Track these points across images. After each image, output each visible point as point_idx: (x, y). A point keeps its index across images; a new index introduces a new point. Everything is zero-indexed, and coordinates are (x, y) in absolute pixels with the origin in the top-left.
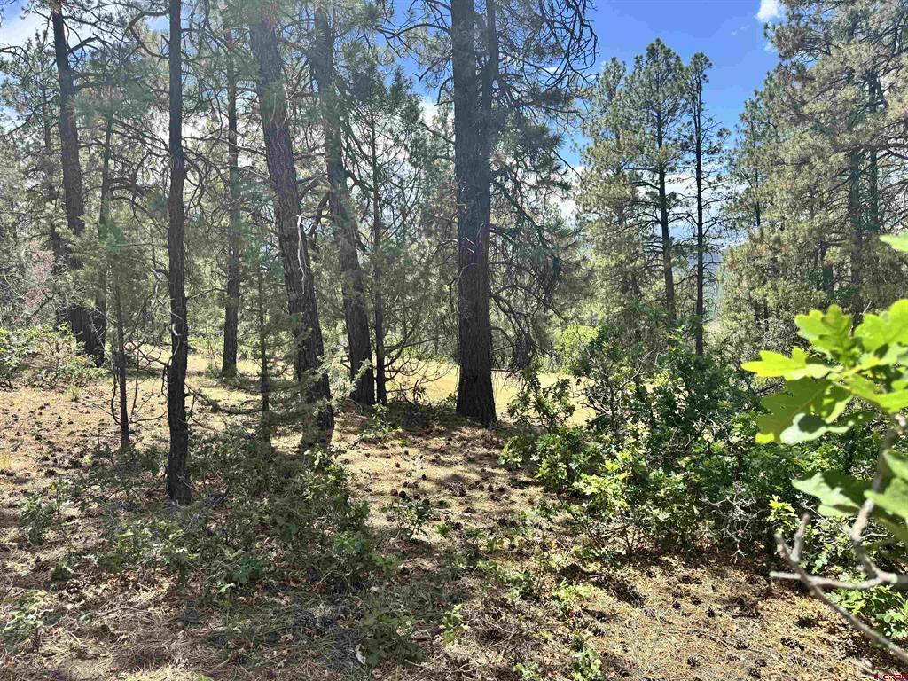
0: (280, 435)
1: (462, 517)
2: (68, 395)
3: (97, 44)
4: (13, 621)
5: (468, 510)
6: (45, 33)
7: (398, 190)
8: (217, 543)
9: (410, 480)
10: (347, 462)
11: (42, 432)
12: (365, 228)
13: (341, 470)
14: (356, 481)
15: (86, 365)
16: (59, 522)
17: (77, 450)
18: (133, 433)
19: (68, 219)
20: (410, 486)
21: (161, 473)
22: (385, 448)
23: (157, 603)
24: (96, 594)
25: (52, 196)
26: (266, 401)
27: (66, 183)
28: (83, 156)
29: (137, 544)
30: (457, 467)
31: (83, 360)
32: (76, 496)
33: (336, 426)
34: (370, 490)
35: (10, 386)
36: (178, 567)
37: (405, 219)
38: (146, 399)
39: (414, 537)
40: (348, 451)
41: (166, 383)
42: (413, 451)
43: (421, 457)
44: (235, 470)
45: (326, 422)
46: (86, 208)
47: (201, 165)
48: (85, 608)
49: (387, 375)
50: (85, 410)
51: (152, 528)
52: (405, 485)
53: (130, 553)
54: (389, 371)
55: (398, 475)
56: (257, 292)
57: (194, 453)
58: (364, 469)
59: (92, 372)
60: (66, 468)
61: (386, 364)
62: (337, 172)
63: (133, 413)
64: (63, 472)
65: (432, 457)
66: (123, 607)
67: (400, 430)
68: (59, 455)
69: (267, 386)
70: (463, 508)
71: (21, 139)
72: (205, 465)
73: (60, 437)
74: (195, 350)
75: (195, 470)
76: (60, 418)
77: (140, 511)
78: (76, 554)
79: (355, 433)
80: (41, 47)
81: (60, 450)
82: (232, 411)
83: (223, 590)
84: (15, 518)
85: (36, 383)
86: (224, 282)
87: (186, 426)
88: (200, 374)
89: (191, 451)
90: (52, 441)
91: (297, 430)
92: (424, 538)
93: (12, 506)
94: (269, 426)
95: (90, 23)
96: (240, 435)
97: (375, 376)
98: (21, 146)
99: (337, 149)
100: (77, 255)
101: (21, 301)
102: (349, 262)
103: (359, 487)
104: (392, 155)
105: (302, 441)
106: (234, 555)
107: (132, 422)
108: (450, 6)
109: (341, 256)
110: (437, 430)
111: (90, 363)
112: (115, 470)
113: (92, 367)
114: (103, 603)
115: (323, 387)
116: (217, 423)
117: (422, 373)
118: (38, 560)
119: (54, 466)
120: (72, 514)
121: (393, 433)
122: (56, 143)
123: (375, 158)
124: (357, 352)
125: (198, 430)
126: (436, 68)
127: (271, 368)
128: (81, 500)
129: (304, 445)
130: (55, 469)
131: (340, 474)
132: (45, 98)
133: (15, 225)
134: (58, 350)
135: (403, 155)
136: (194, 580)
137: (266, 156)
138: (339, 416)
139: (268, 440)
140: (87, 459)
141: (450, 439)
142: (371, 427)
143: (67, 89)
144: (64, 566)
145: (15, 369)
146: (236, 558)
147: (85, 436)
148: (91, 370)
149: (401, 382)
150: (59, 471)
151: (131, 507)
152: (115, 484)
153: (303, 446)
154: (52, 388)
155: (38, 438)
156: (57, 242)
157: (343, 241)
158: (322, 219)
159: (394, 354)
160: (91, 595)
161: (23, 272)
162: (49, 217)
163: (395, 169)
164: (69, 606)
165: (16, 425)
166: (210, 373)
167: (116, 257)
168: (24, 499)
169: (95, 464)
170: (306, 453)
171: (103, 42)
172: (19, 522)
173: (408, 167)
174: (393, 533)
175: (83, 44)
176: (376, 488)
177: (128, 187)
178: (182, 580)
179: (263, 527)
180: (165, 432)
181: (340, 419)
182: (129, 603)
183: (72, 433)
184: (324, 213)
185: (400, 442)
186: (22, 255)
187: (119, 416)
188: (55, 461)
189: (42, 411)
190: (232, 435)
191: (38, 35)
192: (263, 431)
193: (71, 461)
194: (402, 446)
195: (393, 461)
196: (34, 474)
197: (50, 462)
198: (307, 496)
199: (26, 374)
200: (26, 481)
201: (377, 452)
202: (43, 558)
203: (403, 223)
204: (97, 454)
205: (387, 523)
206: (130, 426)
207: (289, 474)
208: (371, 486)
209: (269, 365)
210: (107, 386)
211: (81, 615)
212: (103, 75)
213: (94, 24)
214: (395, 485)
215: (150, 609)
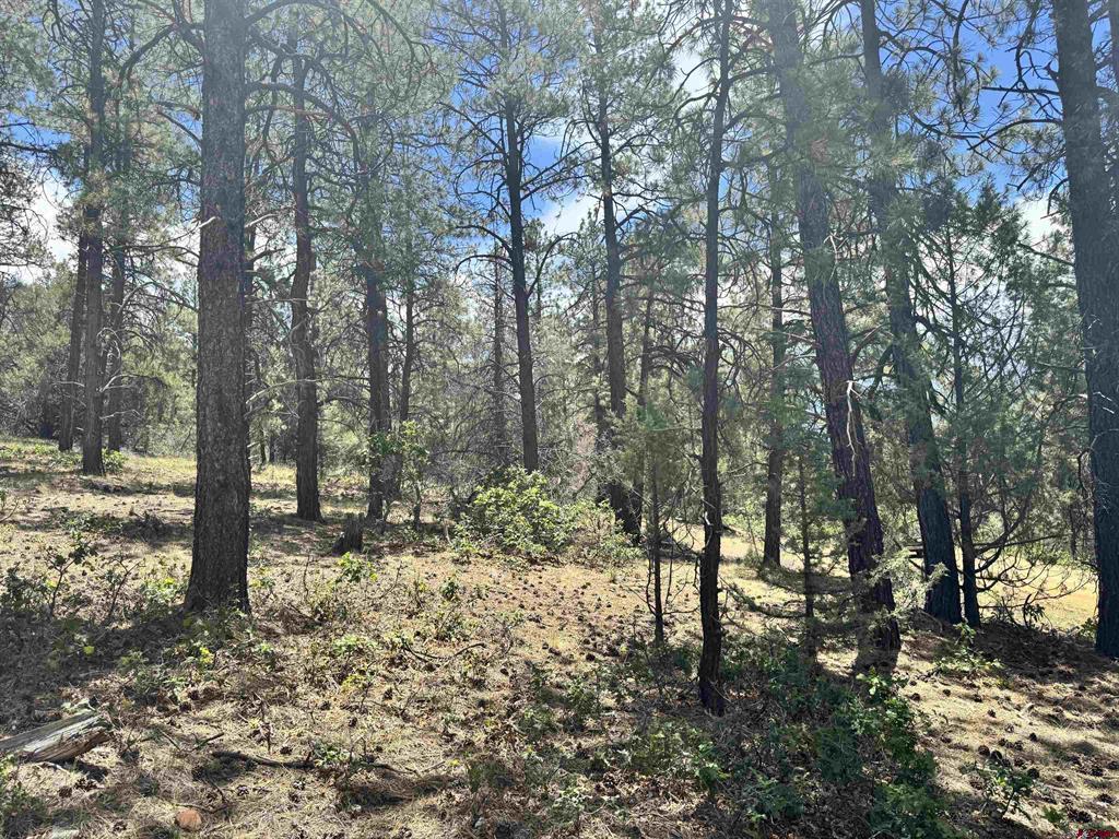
0: (828, 649)
1: (1091, 806)
2: (606, 576)
3: (641, 215)
4: (559, 800)
5: (1103, 798)
6: (597, 211)
7: (990, 332)
8: (748, 765)
9: (1011, 738)
10: (917, 697)
11: (584, 613)
12: (942, 386)
13: (905, 707)
14: (928, 725)
15: (623, 545)
16: (598, 710)
17: (615, 636)
18: (667, 624)
19: (611, 390)
20: (1010, 746)
21: (694, 675)
22: (973, 686)
23: (686, 818)
24: (629, 793)
25: (598, 369)
26: (810, 605)
27: (609, 354)
28: (626, 327)
29: (668, 750)
30: (1089, 732)
31: (620, 538)
32: (613, 686)
33: (903, 648)
34: (949, 741)
35: (558, 562)
36: (707, 783)
37: (1002, 369)
38: (681, 587)
39: (1008, 815)
40: (919, 682)
41: (698, 577)
42: (1016, 698)
43: (1032, 707)
44: (773, 684)
45: (888, 640)
46: (627, 378)
47: (736, 344)
48: (620, 803)
49: (979, 584)
50: (622, 593)
51: (684, 736)
52: (1002, 743)
53: (661, 757)
54: (982, 577)
55: (992, 727)
56: (798, 473)
57: (728, 657)
58: (938, 710)
59: (629, 552)
60: (605, 655)
61: (976, 568)
62: (903, 318)
63: (667, 602)
64: (602, 658)
65: (1049, 710)
66: (653, 812)
67: (998, 665)
68: (598, 639)
69: (811, 587)
70: (1096, 793)
71: (573, 315)
72: (740, 673)
73: (599, 619)
74: (733, 532)
75: (728, 676)
76: (599, 600)
77: (672, 714)
78: (613, 748)
79: (930, 659)
80: (592, 224)
81: (599, 635)
82: (770, 612)
83: (754, 819)
84: (561, 699)
85: (579, 560)
86: (766, 454)
87: (720, 625)
88: (738, 561)
89: (726, 654)
90: (593, 623)
91: (849, 646)
92: (1025, 822)
93: (559, 686)
94: (814, 637)
95: (637, 195)
96: (782, 643)
97: (961, 583)
98: (573, 322)
99: (903, 292)
100: (619, 437)
101: (568, 474)
102: (919, 432)
103: (932, 733)
104: (981, 289)
105: (857, 660)
106: (767, 783)
107: (665, 613)
108: (1057, 90)
109: (907, 425)
110: (1061, 672)
111: (628, 542)
112: (649, 664)
113: (629, 547)
114: (635, 804)
115: (882, 594)
116: (755, 624)
117: (1037, 583)
118: (579, 746)
119: (594, 650)
120: (609, 705)
121: (987, 668)
122: (603, 314)
123: (955, 296)
124: (934, 549)
125: (732, 631)
126: (1037, 176)
127: (815, 565)
128: (618, 691)
129: (859, 666)
130: (594, 654)
131: (903, 711)
132: (594, 273)
133: (565, 398)
134: (599, 528)
135: (997, 287)
136: (724, 802)
137: (811, 315)
138: (908, 634)
139: (813, 654)
140: (623, 648)
141: (1082, 688)
142: (952, 655)
143: (614, 265)
144: (602, 757)
145: (562, 544)
146: (769, 786)
147: (621, 622)
148: (628, 550)
149: (1004, 594)
150: (598, 656)
151: (664, 708)
152: (649, 680)
153: (857, 668)
154: (592, 567)
155: (581, 619)
156: (600, 413)
157: (911, 405)
158: (884, 378)
159: (989, 554)
160: (625, 793)
161: (570, 447)
162: (595, 391)
163: (985, 306)
164: (606, 798)
165: (562, 603)
166: (750, 561)
167: (652, 439)
168: (569, 681)
169: (630, 655)
170: (858, 677)
171: (647, 212)
172: (566, 704)
173: (1004, 302)
174: (976, 804)
175: (630, 216)
176: (956, 738)
177: (666, 354)
178: (711, 798)
179: (803, 758)
180: (697, 626)
181: (908, 638)
182: (659, 810)
183: (610, 618)
184: (887, 369)
185: (998, 682)
186: (571, 429)
187: (653, 604)
188: (595, 645)
189: (585, 591)
190: (772, 641)
191: (590, 213)
192: (806, 642)
193: (609, 648)
194: (1001, 687)
195: (984, 708)
196: (576, 656)
197: (591, 646)
198: (856, 730)
199: (571, 549)
200: (570, 663)
201: (963, 691)
202: (584, 745)
203: (999, 373)
204: (633, 644)
205: (970, 789)
206: (664, 617)
207: (836, 699)
208: (949, 736)
209: (812, 561)
210: (642, 568)
211: (616, 810)
212: (647, 244)
213: (639, 195)
214: (986, 741)
215: (679, 822)
